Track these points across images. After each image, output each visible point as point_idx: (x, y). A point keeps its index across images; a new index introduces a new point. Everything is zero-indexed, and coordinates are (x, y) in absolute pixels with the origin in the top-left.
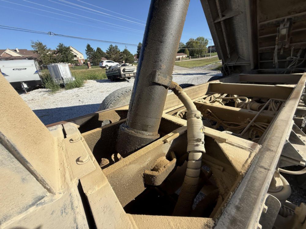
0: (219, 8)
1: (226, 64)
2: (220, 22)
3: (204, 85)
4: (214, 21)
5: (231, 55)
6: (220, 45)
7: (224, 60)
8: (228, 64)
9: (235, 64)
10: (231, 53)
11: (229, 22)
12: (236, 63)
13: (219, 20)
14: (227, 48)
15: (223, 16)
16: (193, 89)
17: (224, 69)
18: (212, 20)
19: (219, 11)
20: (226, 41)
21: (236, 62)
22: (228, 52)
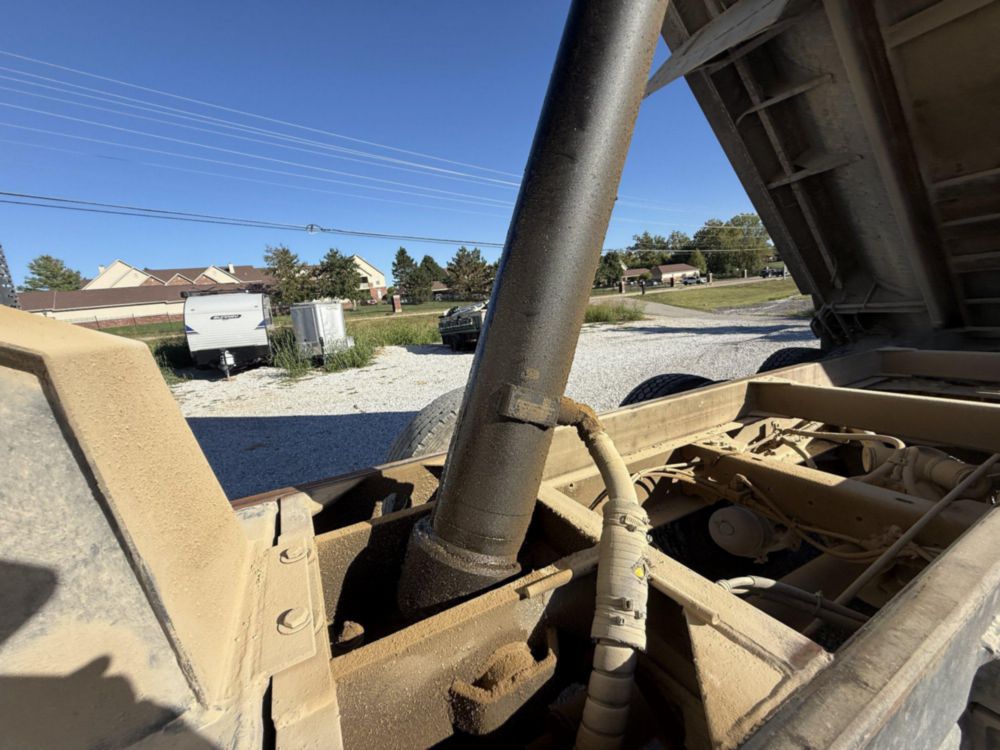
0: (778, 149)
1: (830, 307)
2: (788, 186)
3: (727, 390)
4: (767, 183)
5: (844, 281)
6: (800, 250)
7: (819, 296)
8: (837, 310)
9: (866, 308)
10: (844, 276)
11: (822, 187)
12: (869, 305)
13: (785, 181)
14: (827, 259)
15: (797, 169)
16: (686, 401)
17: (823, 323)
18: (761, 183)
19: (781, 157)
20: (818, 239)
21: (869, 301)
22: (833, 271)
